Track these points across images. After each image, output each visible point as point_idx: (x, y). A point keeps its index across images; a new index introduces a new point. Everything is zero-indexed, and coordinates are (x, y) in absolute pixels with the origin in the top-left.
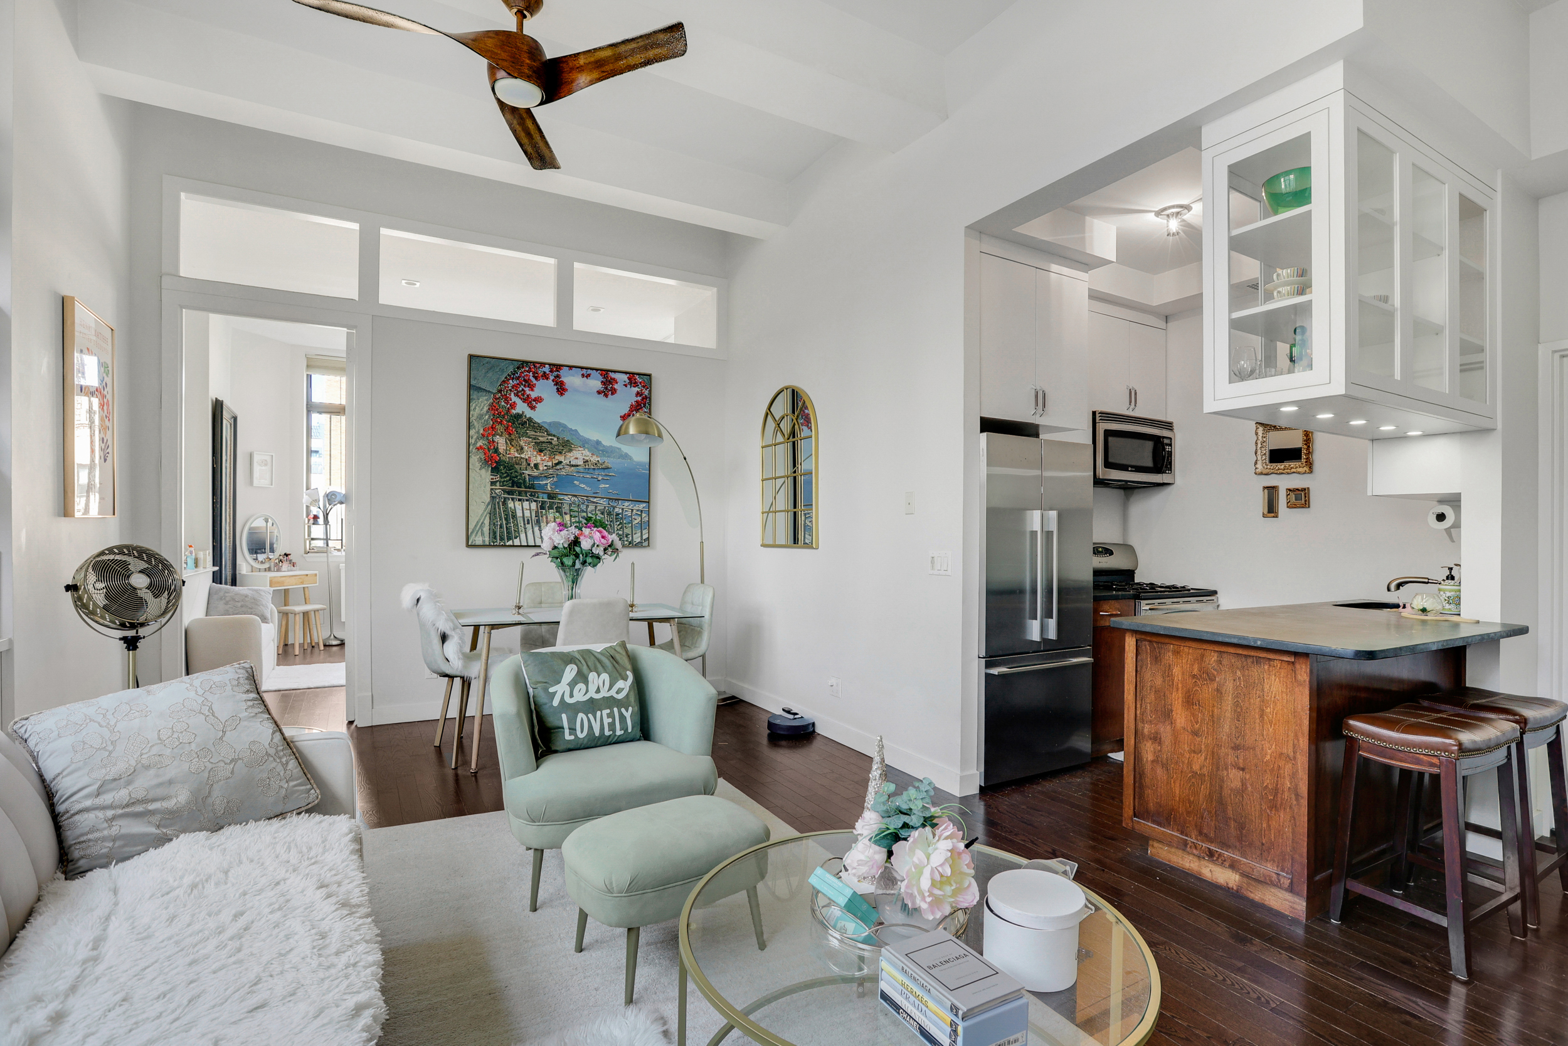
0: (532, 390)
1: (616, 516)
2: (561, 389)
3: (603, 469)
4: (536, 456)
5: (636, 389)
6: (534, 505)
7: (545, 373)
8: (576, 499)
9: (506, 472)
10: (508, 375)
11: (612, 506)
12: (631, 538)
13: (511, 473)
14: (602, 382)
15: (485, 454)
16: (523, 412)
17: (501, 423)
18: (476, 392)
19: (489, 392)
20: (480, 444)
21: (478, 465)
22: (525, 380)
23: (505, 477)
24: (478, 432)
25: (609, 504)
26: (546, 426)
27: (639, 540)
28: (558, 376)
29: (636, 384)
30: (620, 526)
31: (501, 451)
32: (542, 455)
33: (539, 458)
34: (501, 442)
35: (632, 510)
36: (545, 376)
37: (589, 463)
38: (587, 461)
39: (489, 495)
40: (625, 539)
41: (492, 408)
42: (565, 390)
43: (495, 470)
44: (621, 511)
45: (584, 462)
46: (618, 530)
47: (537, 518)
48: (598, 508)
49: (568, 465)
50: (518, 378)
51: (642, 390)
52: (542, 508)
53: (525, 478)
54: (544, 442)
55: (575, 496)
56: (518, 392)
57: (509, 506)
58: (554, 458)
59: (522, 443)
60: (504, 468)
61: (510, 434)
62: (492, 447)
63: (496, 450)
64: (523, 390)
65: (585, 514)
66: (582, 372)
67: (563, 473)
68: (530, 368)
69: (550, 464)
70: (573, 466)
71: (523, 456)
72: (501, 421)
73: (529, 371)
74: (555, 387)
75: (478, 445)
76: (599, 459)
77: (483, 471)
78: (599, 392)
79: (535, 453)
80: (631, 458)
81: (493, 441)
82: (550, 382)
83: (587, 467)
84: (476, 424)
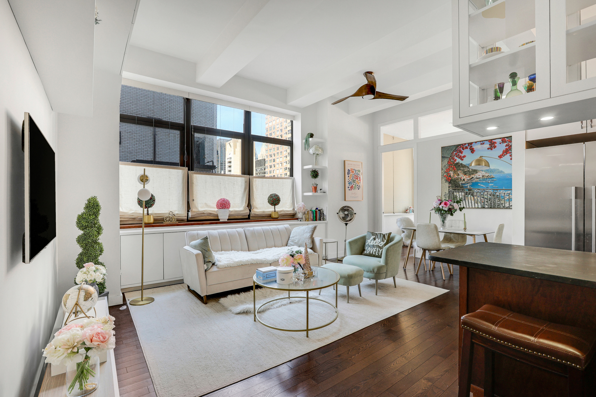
0: (462, 154)
1: (497, 196)
2: (473, 151)
3: (491, 178)
4: (464, 176)
5: (506, 144)
6: (463, 194)
7: (466, 146)
8: (479, 191)
9: (453, 183)
10: (454, 150)
11: (495, 192)
12: (504, 205)
13: (455, 183)
14: (489, 144)
15: (446, 178)
16: (459, 162)
17: (451, 167)
18: (443, 158)
19: (448, 157)
20: (445, 175)
21: (444, 182)
22: (459, 151)
23: (453, 185)
24: (444, 171)
25: (493, 192)
26: (467, 165)
27: (508, 206)
28: (471, 147)
29: (505, 142)
30: (499, 200)
31: (452, 176)
32: (466, 175)
33: (465, 177)
34: (452, 173)
35: (505, 194)
36: (467, 148)
37: (485, 176)
38: (484, 176)
39: (448, 191)
40: (501, 205)
41: (448, 162)
42: (474, 151)
43: (450, 183)
44: (499, 194)
45: (482, 176)
46: (498, 202)
47: (464, 198)
48: (489, 193)
49: (476, 178)
50: (457, 151)
51: (508, 144)
52: (466, 194)
53: (460, 184)
54: (466, 171)
55: (479, 189)
56: (457, 155)
57: (455, 194)
58: (470, 176)
59: (459, 173)
60: (453, 181)
61: (454, 170)
62: (449, 175)
63: (450, 176)
64: (459, 154)
65: (483, 196)
66: (481, 143)
67: (474, 181)
68: (461, 146)
69: (469, 178)
70: (478, 178)
71: (459, 177)
72: (452, 166)
73: (460, 148)
74: (470, 151)
75: (444, 175)
76: (489, 174)
77: (446, 183)
78: (488, 149)
79: (463, 175)
80: (503, 172)
81: (449, 173)
82: (468, 149)
83: (484, 178)
84: (443, 168)
